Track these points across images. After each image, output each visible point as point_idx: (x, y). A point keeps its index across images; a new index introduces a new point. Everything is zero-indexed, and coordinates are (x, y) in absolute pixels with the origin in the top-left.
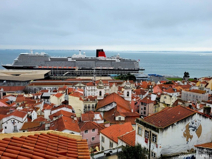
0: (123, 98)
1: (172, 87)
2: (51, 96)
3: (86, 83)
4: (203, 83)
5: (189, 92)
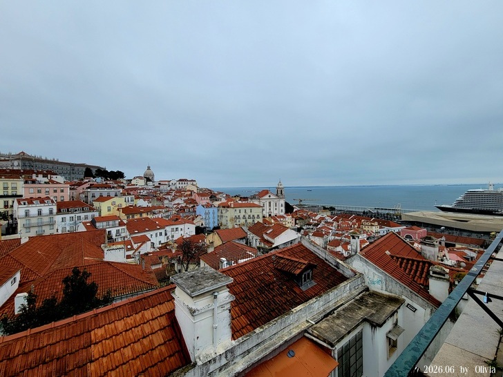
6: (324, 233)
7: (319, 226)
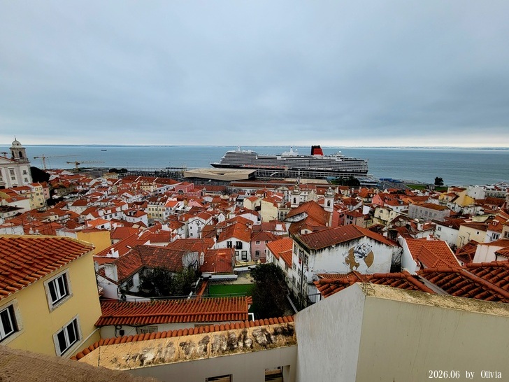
0: (323, 208)
1: (399, 198)
2: (245, 199)
3: (290, 186)
4: (450, 195)
5: (419, 207)
6: (88, 200)
7: (87, 194)
